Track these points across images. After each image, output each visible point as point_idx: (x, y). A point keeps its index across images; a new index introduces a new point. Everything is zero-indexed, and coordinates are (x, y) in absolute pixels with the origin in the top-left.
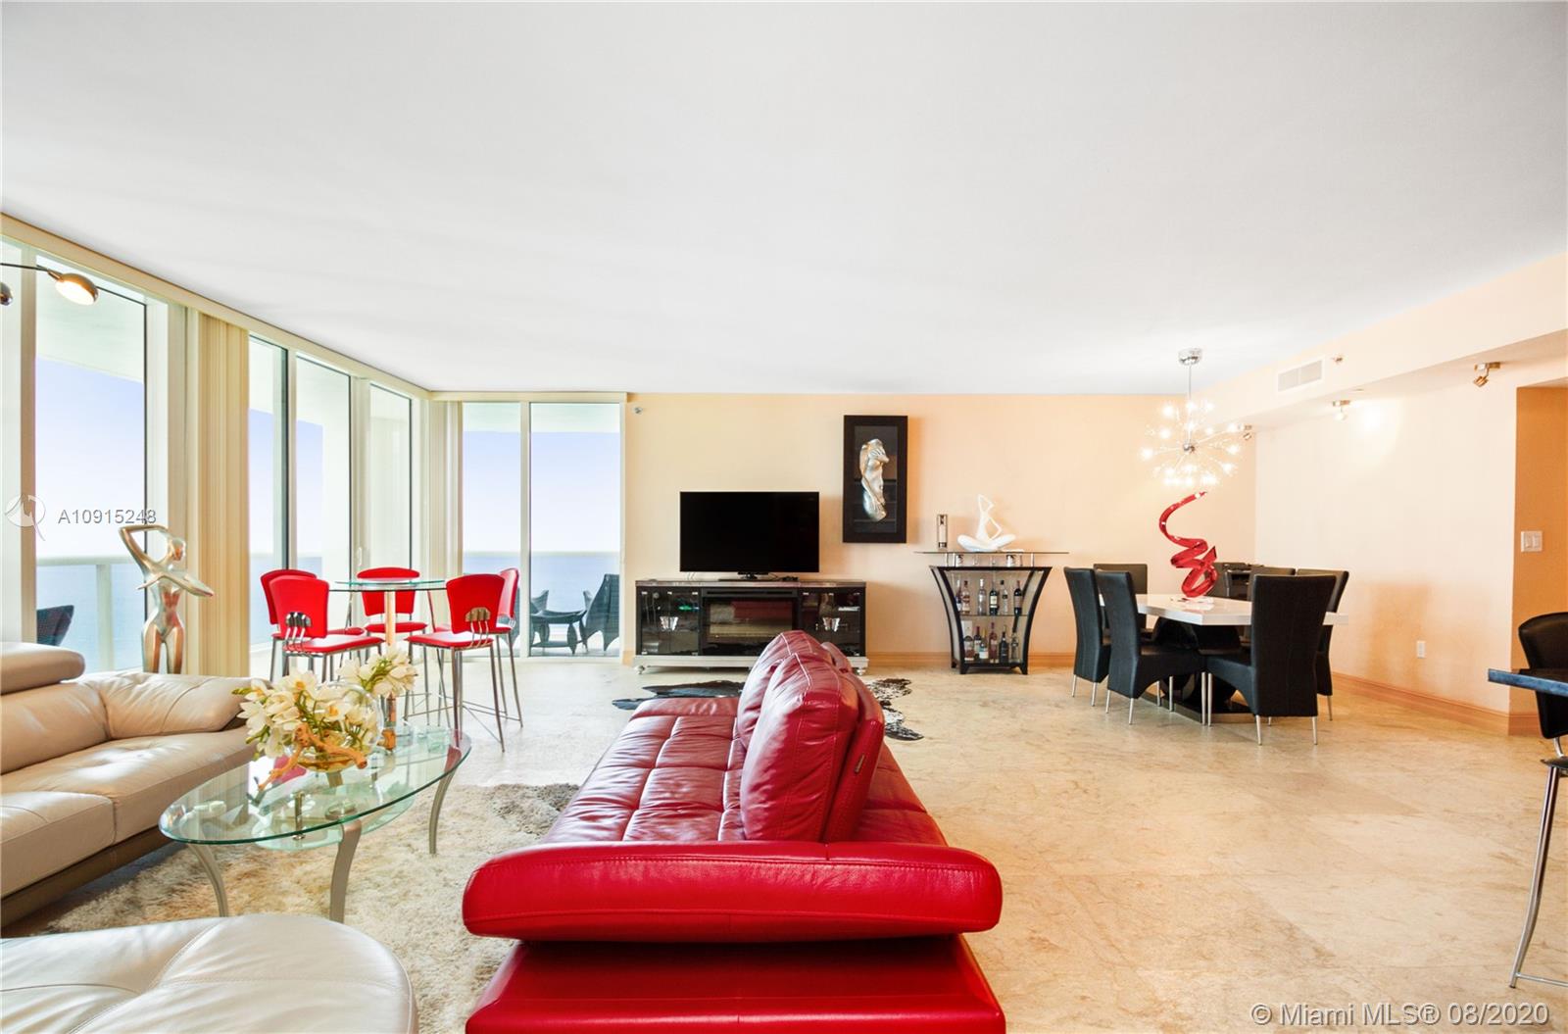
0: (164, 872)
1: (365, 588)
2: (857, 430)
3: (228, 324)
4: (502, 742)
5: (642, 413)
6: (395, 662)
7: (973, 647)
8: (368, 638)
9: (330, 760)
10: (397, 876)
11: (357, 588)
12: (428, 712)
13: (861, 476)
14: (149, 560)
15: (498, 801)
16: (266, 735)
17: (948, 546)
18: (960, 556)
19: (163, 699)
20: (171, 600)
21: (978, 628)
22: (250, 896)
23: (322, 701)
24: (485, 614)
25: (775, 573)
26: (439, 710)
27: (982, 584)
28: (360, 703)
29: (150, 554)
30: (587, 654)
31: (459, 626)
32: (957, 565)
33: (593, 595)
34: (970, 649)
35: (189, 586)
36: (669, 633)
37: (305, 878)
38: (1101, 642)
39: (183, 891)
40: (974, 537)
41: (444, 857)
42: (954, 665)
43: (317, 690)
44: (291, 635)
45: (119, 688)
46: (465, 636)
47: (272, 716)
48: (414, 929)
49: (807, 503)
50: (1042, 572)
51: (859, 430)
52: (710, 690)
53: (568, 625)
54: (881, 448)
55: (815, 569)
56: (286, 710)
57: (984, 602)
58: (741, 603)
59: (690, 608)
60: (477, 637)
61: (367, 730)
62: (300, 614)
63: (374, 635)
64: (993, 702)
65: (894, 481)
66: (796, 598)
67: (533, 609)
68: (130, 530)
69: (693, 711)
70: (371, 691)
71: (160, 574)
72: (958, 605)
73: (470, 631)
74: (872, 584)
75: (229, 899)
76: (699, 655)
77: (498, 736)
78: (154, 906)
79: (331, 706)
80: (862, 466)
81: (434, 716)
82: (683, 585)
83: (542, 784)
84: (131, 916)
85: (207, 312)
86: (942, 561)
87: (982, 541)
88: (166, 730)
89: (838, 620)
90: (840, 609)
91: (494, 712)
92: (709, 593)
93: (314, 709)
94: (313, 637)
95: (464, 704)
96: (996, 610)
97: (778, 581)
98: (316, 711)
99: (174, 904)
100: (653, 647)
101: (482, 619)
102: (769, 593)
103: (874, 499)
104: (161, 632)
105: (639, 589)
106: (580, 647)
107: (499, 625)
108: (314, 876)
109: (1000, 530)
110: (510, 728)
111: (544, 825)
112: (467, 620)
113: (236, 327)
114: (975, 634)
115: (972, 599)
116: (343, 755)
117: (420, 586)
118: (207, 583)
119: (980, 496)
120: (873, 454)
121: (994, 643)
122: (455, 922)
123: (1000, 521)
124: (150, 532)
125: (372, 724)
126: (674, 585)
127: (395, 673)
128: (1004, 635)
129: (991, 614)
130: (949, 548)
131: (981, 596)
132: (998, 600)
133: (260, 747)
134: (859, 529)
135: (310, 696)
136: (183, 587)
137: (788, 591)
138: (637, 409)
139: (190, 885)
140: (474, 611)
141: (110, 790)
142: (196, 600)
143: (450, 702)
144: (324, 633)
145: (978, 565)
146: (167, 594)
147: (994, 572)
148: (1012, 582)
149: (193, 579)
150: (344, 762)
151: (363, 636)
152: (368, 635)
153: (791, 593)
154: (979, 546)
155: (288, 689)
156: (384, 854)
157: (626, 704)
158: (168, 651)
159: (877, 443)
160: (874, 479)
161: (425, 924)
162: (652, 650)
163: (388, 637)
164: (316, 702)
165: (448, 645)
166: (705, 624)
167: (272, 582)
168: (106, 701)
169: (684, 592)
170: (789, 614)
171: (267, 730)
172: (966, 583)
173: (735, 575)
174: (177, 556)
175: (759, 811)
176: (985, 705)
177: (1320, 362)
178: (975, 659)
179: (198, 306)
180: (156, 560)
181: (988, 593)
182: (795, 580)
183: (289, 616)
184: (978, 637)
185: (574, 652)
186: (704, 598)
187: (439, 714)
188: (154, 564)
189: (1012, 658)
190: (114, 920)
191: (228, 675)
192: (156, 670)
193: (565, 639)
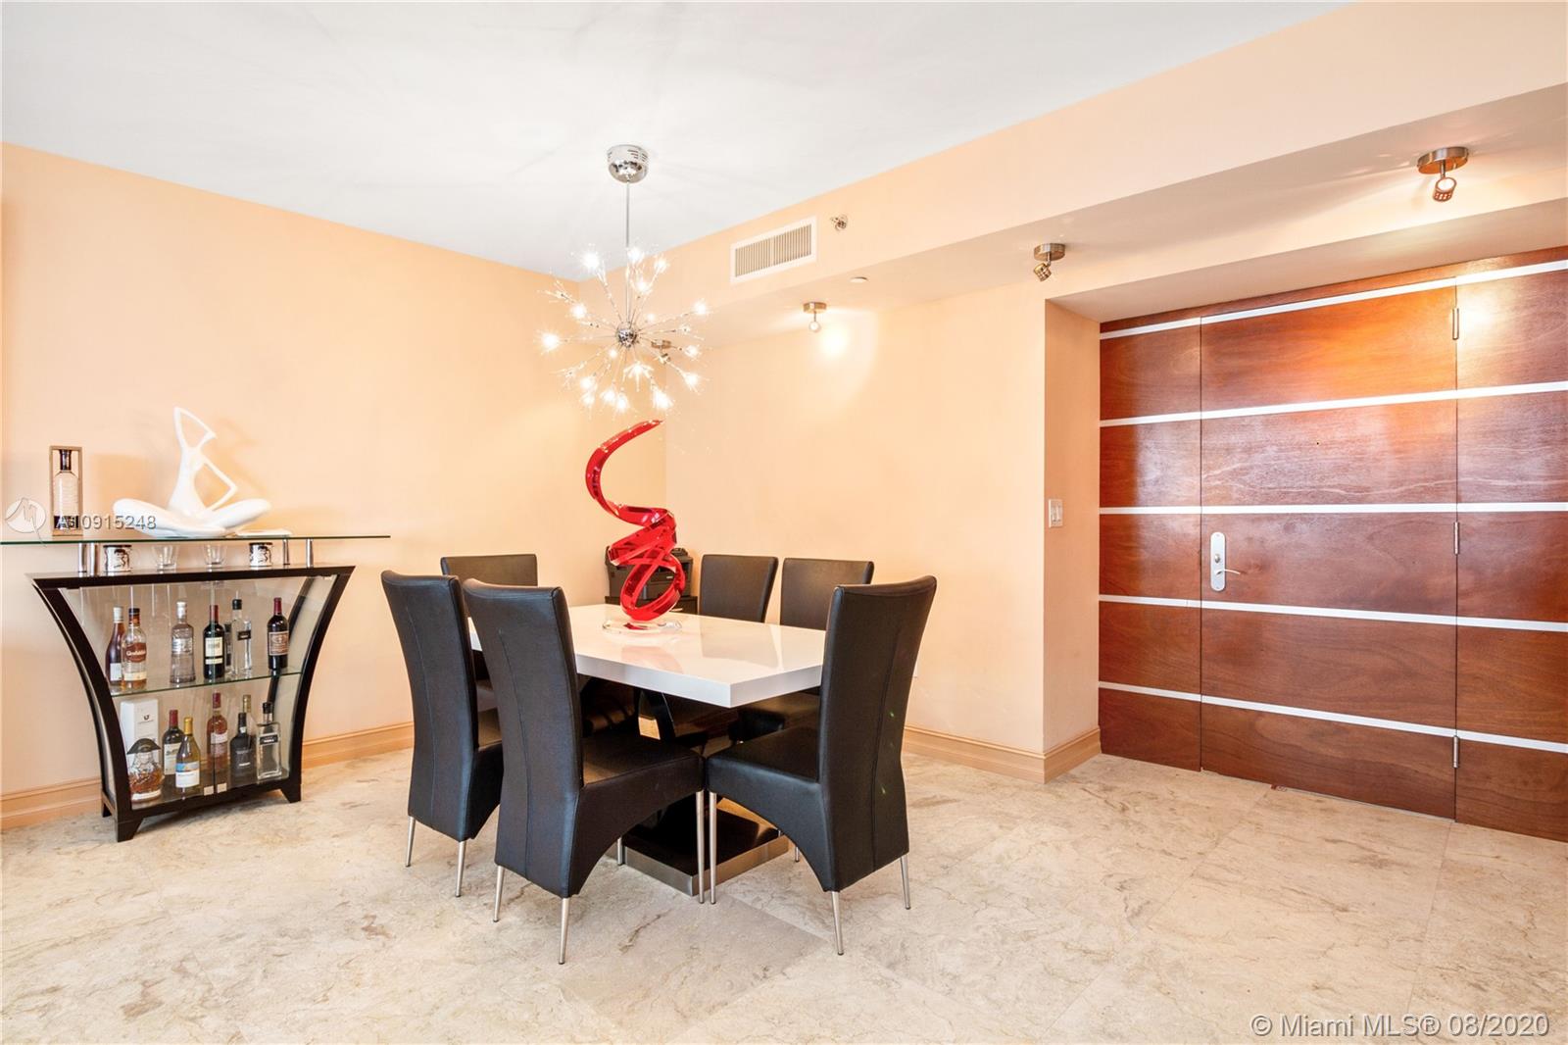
7: (157, 765)
21: (174, 715)
27: (181, 611)
34: (149, 769)
38: (476, 745)
40: (164, 507)
42: (100, 821)
50: (332, 579)
57: (188, 658)
87: (185, 513)
96: (220, 670)
109: (234, 489)
114: (161, 732)
115: (149, 652)
119: (178, 411)
121: (219, 739)
128: (242, 720)
129: (207, 681)
130: (88, 532)
131: (179, 641)
132: (226, 644)
145: (173, 569)
147: (218, 584)
154: (175, 525)
172: (132, 613)
177: (807, 230)
178: (161, 793)
181: (199, 630)
184: (169, 737)
189: (263, 770)
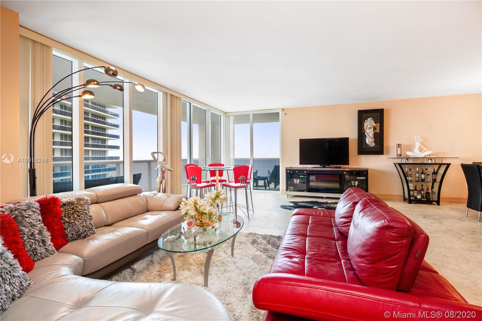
0: (160, 252)
1: (210, 169)
2: (363, 115)
3: (176, 97)
4: (249, 218)
5: (287, 115)
6: (221, 193)
7: (414, 193)
8: (211, 184)
9: (204, 225)
10: (222, 263)
11: (208, 169)
12: (227, 207)
13: (365, 131)
14: (158, 161)
15: (250, 238)
16: (186, 215)
17: (402, 155)
18: (407, 159)
19: (161, 200)
20: (163, 172)
21: (416, 186)
22: (182, 264)
23: (201, 206)
24: (244, 178)
25: (332, 165)
26: (230, 206)
27: (417, 170)
28: (212, 206)
29: (158, 160)
30: (269, 190)
31: (237, 181)
32: (407, 163)
33: (271, 172)
34: (413, 194)
35: (167, 168)
36: (296, 184)
37: (196, 259)
39: (165, 259)
40: (413, 153)
41: (236, 258)
42: (405, 200)
43: (201, 202)
44: (192, 183)
45: (151, 197)
46: (238, 184)
47: (188, 210)
48: (229, 285)
49: (344, 142)
50: (446, 165)
51: (364, 115)
52: (312, 204)
53: (264, 181)
54: (373, 121)
55: (348, 164)
56: (192, 208)
57: (418, 177)
58: (317, 175)
59: (303, 177)
60: (242, 185)
61: (214, 215)
62: (194, 177)
63: (213, 183)
64: (428, 216)
65: (378, 133)
66: (341, 174)
67: (254, 176)
68: (154, 153)
69: (314, 214)
70: (214, 202)
71: (161, 165)
72: (407, 177)
73: (240, 183)
74: (370, 169)
75: (176, 264)
76: (307, 192)
77: (247, 215)
78: (157, 264)
79: (204, 208)
80: (365, 128)
81: (229, 208)
82: (301, 169)
83: (263, 234)
84: (151, 267)
85: (171, 94)
86: (399, 161)
87: (416, 153)
88: (161, 209)
89: (357, 182)
90: (358, 178)
91: (246, 208)
92: (310, 172)
93: (199, 208)
94: (197, 183)
95: (237, 205)
96: (424, 180)
97: (334, 168)
98: (200, 209)
99: (162, 264)
100: (292, 189)
101: (243, 179)
102: (331, 172)
103: (370, 139)
104: (161, 181)
105: (287, 170)
106: (267, 188)
107: (248, 181)
108: (199, 259)
109: (425, 149)
110: (251, 212)
111: (266, 249)
112: (239, 179)
113: (178, 97)
114: (414, 189)
115: (413, 175)
116: (207, 224)
117: (225, 169)
118: (172, 168)
120: (369, 124)
121: (423, 192)
122: (241, 284)
123: (425, 146)
124: (159, 154)
125: (215, 213)
126: (298, 169)
127: (221, 197)
128: (427, 189)
129: (422, 181)
130: (402, 156)
131: (417, 174)
132: (425, 176)
133: (185, 218)
134: (363, 150)
135: (198, 204)
136: (166, 169)
137: (338, 171)
138: (285, 114)
139: (166, 258)
140: (241, 177)
141: (147, 228)
142: (169, 172)
143: (234, 204)
144: (200, 183)
145: (415, 163)
146: (162, 171)
147: (423, 165)
148: (430, 170)
149: (168, 167)
150: (208, 226)
151: (210, 184)
152: (211, 183)
153: (339, 172)
154: (416, 155)
155: (192, 202)
156: (218, 254)
157: (284, 207)
158: (162, 186)
159: (371, 119)
160: (370, 132)
161: (232, 283)
162: (291, 190)
163: (217, 183)
164: (200, 206)
165: (233, 187)
166: (308, 181)
167: (187, 167)
168: (147, 200)
169: (301, 171)
170: (338, 179)
171: (186, 213)
172: (410, 169)
173: (318, 166)
174: (165, 160)
175: (365, 268)
176: (425, 217)
178: (415, 198)
179: (170, 92)
180: (160, 161)
181: (420, 173)
182: (340, 168)
183: (191, 177)
184: (416, 190)
185: (266, 189)
186: (308, 173)
187: (230, 207)
188: (159, 162)
189: (432, 199)
190: (147, 267)
191: (177, 194)
192: (160, 192)
193: (263, 185)
